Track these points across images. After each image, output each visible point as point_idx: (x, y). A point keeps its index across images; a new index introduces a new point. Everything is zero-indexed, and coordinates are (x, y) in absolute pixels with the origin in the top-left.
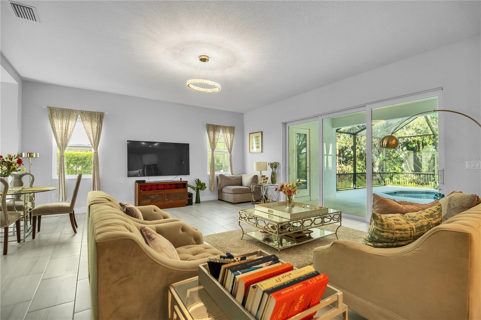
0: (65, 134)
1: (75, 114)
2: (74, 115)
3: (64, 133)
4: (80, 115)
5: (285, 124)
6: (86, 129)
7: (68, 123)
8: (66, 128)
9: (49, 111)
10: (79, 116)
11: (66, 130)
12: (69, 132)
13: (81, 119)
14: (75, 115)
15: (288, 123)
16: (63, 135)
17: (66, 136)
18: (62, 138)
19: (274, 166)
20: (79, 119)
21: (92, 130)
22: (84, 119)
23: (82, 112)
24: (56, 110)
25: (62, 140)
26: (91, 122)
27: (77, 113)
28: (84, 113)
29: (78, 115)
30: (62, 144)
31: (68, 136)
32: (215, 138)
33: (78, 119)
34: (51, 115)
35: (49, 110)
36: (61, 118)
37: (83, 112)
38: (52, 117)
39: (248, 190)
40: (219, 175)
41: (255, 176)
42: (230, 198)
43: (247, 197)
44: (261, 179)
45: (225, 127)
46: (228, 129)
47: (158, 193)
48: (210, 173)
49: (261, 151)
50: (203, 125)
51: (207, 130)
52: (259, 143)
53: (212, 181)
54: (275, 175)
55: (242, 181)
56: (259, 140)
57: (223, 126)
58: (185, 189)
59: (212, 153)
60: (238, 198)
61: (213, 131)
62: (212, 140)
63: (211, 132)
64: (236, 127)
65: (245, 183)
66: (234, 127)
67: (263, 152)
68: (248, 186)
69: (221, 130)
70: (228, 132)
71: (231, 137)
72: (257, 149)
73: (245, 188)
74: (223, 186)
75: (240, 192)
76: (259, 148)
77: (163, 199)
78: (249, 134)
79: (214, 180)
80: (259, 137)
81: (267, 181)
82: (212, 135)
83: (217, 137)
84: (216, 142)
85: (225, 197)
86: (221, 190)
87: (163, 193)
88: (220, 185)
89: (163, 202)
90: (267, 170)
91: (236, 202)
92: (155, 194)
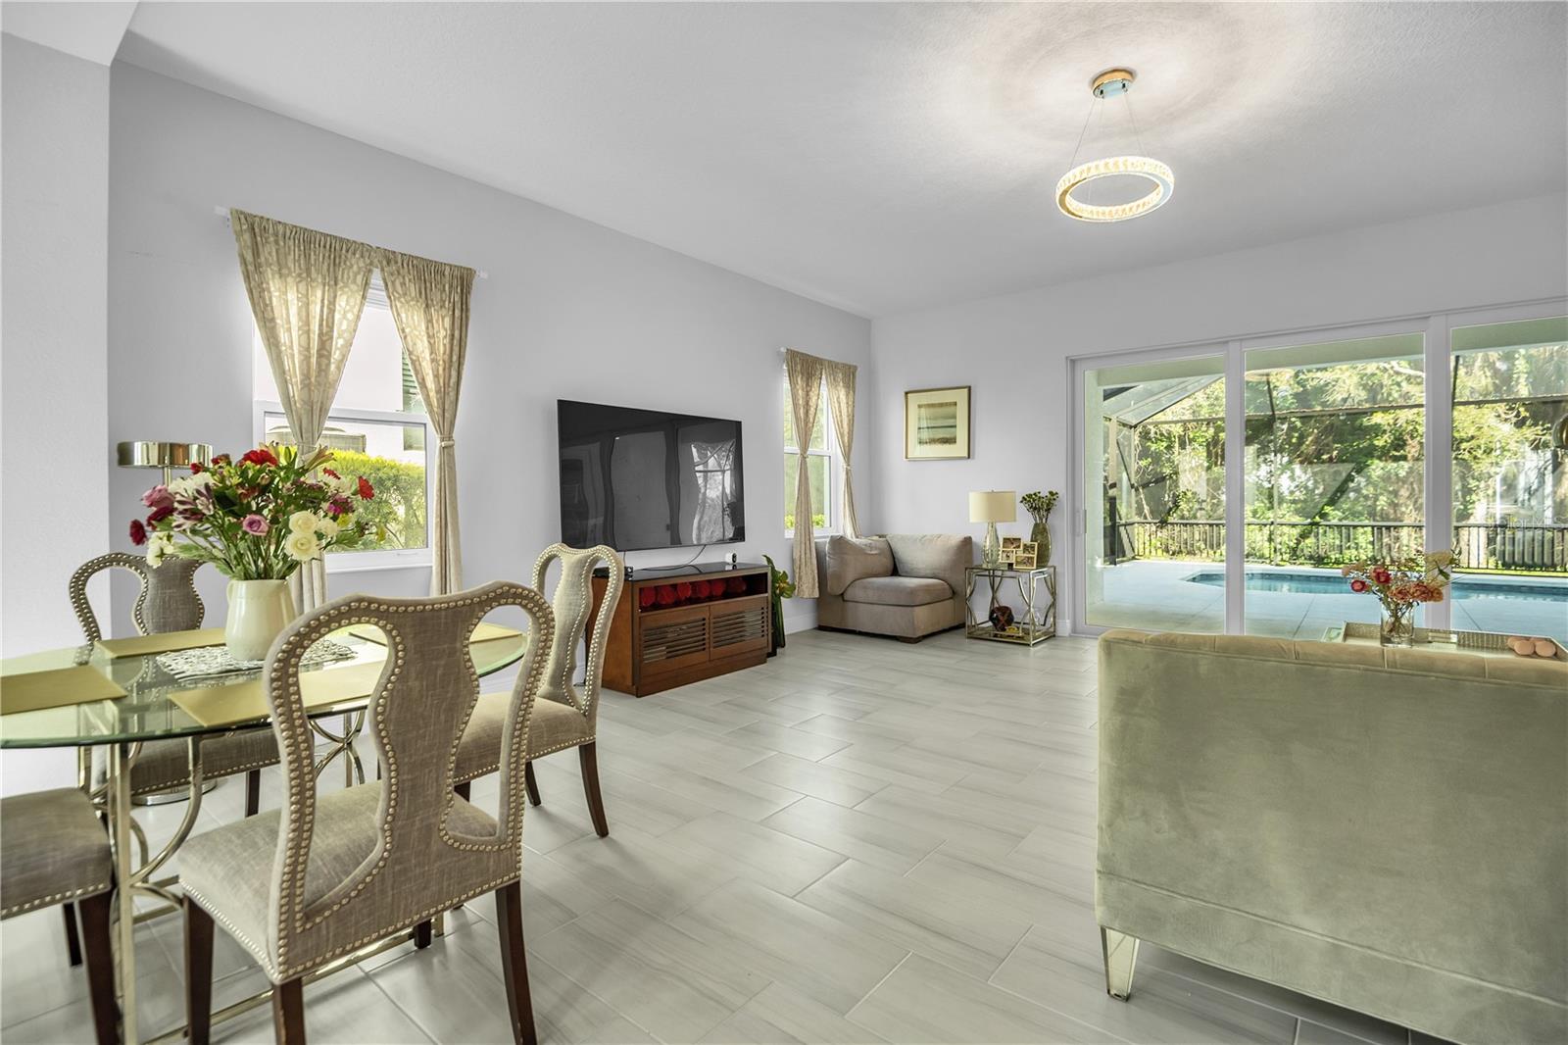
0: (320, 356)
1: (361, 264)
2: (355, 267)
3: (314, 351)
4: (382, 270)
5: (1073, 362)
6: (408, 338)
7: (332, 303)
8: (321, 325)
9: (247, 236)
10: (376, 279)
11: (325, 339)
12: (337, 349)
13: (384, 293)
14: (359, 268)
15: (1081, 359)
16: (314, 360)
17: (324, 367)
18: (306, 376)
19: (1040, 505)
20: (377, 292)
21: (432, 346)
22: (395, 290)
23: (389, 258)
24: (276, 235)
25: (306, 384)
26: (427, 306)
27: (368, 261)
28: (396, 262)
29: (370, 271)
30: (309, 404)
31: (333, 367)
32: (810, 403)
33: (370, 291)
34: (256, 254)
35: (245, 227)
36: (299, 275)
37: (391, 256)
38: (258, 267)
39: (944, 589)
40: (828, 540)
41: (968, 541)
42: (893, 620)
43: (943, 614)
44: (1001, 548)
45: (833, 367)
46: (840, 375)
47: (692, 618)
48: (796, 533)
49: (966, 455)
50: (779, 353)
51: (789, 371)
52: (955, 426)
53: (803, 560)
54: (1047, 536)
55: (894, 558)
56: (954, 417)
57: (830, 362)
58: (766, 595)
59: (804, 458)
60: (923, 618)
61: (804, 379)
62: (802, 411)
63: (799, 382)
64: (859, 369)
65: (920, 566)
66: (855, 368)
67: (974, 458)
68: (941, 576)
69: (824, 377)
70: (841, 384)
71: (847, 403)
72: (947, 446)
73: (928, 586)
74: (850, 577)
75: (928, 599)
76: (955, 442)
77: (704, 639)
78: (907, 393)
79: (811, 558)
80: (955, 404)
81: (1032, 558)
82: (803, 390)
83: (814, 399)
84: (811, 420)
85: (864, 617)
86: (842, 594)
87: (706, 616)
88: (839, 577)
89: (707, 650)
90: (1015, 521)
91: (919, 634)
92: (684, 620)
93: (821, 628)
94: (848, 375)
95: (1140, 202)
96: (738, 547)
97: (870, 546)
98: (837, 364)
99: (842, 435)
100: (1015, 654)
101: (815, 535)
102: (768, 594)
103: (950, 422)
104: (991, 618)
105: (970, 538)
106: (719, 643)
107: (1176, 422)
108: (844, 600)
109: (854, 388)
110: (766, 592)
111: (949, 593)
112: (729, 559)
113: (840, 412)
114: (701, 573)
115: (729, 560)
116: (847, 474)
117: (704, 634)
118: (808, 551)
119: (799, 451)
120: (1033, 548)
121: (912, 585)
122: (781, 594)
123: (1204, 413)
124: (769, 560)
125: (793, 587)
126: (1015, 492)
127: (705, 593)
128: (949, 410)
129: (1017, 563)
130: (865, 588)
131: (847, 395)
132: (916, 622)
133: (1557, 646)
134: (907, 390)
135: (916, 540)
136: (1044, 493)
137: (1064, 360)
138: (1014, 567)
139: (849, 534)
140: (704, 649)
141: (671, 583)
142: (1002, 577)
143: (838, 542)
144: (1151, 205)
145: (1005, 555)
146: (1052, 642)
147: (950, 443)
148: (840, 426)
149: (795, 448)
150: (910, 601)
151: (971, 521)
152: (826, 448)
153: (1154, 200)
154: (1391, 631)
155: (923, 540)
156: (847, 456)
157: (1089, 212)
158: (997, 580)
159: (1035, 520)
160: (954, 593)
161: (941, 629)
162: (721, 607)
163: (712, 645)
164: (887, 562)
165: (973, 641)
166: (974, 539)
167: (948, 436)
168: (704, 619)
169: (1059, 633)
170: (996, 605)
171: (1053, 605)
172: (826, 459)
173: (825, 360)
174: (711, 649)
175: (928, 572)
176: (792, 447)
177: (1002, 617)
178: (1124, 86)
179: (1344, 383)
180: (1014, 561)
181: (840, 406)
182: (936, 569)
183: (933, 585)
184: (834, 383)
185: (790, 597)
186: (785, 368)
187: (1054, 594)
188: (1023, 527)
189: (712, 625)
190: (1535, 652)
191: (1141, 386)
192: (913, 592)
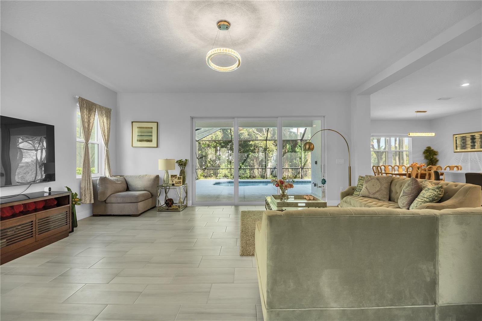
19: (182, 164)
32: (91, 122)
39: (149, 195)
40: (99, 178)
41: (157, 177)
42: (129, 209)
43: (148, 203)
44: (170, 179)
45: (101, 108)
46: (104, 112)
47: (24, 222)
48: (83, 177)
49: (156, 146)
50: (75, 98)
51: (80, 106)
52: (152, 136)
53: (86, 188)
54: (185, 174)
55: (127, 184)
56: (152, 132)
57: (99, 106)
58: (69, 205)
59: (87, 144)
60: (141, 206)
61: (88, 111)
62: (86, 124)
63: (85, 112)
64: (112, 111)
65: (139, 187)
66: (111, 110)
67: (159, 147)
68: (147, 190)
69: (97, 111)
70: (104, 115)
71: (107, 123)
72: (149, 143)
73: (143, 194)
74: (109, 193)
75: (143, 199)
76: (152, 141)
77: (32, 232)
78: (132, 122)
79: (90, 187)
80: (152, 128)
81: (181, 181)
82: (87, 115)
83: (92, 120)
84: (91, 128)
85: (115, 209)
86: (105, 200)
87: (34, 219)
88: (103, 193)
89: (34, 237)
90: (175, 169)
91: (140, 213)
92: (18, 224)
93: (94, 215)
94: (108, 112)
95: (231, 67)
96: (51, 184)
97: (117, 180)
98: (103, 107)
99: (105, 136)
100: (175, 215)
101: (92, 177)
102: (70, 205)
103: (150, 134)
104: (166, 203)
105: (158, 175)
106: (41, 232)
107: (207, 141)
108: (106, 203)
109: (110, 118)
110: (69, 204)
111: (150, 196)
112: (46, 190)
113: (104, 126)
114: (29, 198)
115: (48, 191)
116: (107, 151)
117: (32, 229)
118: (89, 184)
119: (85, 141)
120: (181, 178)
121: (137, 194)
122: (75, 204)
123: (214, 139)
124: (69, 189)
125: (80, 200)
126: (174, 159)
127: (32, 208)
128: (150, 130)
129: (176, 183)
130: (116, 197)
131: (107, 120)
132: (139, 208)
133: (314, 197)
134: (132, 121)
135: (137, 177)
136: (184, 160)
137: (190, 117)
138: (175, 185)
139: (107, 175)
140: (32, 236)
141: (9, 206)
142: (169, 189)
143: (103, 180)
144: (232, 69)
145: (171, 181)
146: (187, 209)
147: (150, 142)
148: (104, 132)
149: (83, 140)
150: (136, 200)
151: (159, 169)
152: (96, 140)
153: (234, 67)
154: (282, 196)
155: (140, 177)
156: (107, 144)
157: (214, 66)
158: (167, 190)
159: (181, 169)
160: (152, 195)
161: (148, 209)
162: (42, 214)
163: (37, 233)
164: (125, 186)
165: (160, 212)
166: (160, 176)
167: (149, 139)
168: (32, 222)
169: (188, 205)
170: (167, 199)
171: (186, 196)
172: (96, 146)
173: (98, 105)
174: (37, 236)
175: (143, 189)
176: (80, 139)
177: (169, 203)
178: (227, 27)
179: (245, 133)
180: (175, 183)
181: (104, 124)
182: (145, 187)
183: (145, 194)
184: (101, 114)
185: (79, 204)
186: (78, 105)
187: (187, 193)
188: (177, 171)
189: (37, 224)
190: (310, 199)
191: (203, 129)
192: (137, 197)
